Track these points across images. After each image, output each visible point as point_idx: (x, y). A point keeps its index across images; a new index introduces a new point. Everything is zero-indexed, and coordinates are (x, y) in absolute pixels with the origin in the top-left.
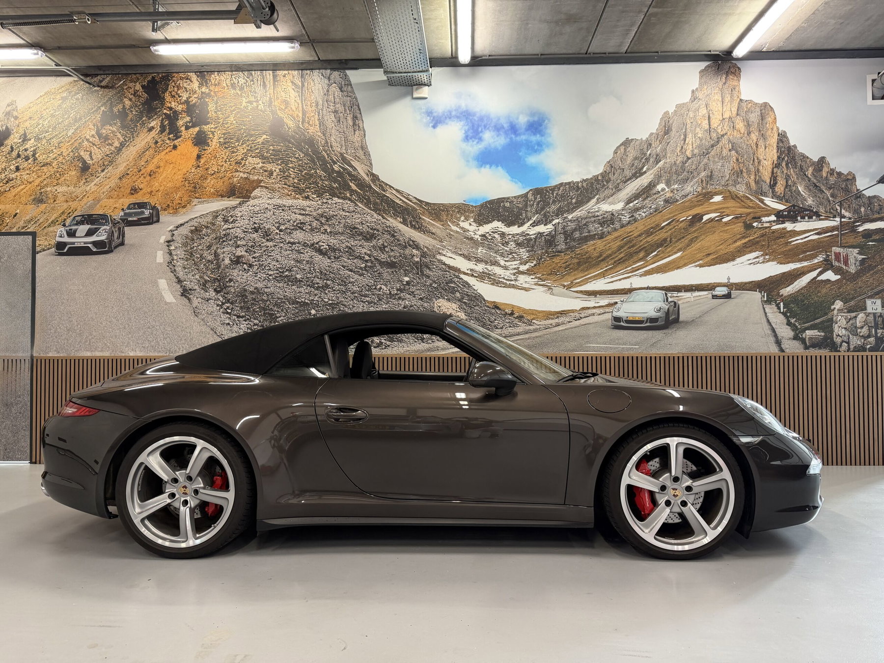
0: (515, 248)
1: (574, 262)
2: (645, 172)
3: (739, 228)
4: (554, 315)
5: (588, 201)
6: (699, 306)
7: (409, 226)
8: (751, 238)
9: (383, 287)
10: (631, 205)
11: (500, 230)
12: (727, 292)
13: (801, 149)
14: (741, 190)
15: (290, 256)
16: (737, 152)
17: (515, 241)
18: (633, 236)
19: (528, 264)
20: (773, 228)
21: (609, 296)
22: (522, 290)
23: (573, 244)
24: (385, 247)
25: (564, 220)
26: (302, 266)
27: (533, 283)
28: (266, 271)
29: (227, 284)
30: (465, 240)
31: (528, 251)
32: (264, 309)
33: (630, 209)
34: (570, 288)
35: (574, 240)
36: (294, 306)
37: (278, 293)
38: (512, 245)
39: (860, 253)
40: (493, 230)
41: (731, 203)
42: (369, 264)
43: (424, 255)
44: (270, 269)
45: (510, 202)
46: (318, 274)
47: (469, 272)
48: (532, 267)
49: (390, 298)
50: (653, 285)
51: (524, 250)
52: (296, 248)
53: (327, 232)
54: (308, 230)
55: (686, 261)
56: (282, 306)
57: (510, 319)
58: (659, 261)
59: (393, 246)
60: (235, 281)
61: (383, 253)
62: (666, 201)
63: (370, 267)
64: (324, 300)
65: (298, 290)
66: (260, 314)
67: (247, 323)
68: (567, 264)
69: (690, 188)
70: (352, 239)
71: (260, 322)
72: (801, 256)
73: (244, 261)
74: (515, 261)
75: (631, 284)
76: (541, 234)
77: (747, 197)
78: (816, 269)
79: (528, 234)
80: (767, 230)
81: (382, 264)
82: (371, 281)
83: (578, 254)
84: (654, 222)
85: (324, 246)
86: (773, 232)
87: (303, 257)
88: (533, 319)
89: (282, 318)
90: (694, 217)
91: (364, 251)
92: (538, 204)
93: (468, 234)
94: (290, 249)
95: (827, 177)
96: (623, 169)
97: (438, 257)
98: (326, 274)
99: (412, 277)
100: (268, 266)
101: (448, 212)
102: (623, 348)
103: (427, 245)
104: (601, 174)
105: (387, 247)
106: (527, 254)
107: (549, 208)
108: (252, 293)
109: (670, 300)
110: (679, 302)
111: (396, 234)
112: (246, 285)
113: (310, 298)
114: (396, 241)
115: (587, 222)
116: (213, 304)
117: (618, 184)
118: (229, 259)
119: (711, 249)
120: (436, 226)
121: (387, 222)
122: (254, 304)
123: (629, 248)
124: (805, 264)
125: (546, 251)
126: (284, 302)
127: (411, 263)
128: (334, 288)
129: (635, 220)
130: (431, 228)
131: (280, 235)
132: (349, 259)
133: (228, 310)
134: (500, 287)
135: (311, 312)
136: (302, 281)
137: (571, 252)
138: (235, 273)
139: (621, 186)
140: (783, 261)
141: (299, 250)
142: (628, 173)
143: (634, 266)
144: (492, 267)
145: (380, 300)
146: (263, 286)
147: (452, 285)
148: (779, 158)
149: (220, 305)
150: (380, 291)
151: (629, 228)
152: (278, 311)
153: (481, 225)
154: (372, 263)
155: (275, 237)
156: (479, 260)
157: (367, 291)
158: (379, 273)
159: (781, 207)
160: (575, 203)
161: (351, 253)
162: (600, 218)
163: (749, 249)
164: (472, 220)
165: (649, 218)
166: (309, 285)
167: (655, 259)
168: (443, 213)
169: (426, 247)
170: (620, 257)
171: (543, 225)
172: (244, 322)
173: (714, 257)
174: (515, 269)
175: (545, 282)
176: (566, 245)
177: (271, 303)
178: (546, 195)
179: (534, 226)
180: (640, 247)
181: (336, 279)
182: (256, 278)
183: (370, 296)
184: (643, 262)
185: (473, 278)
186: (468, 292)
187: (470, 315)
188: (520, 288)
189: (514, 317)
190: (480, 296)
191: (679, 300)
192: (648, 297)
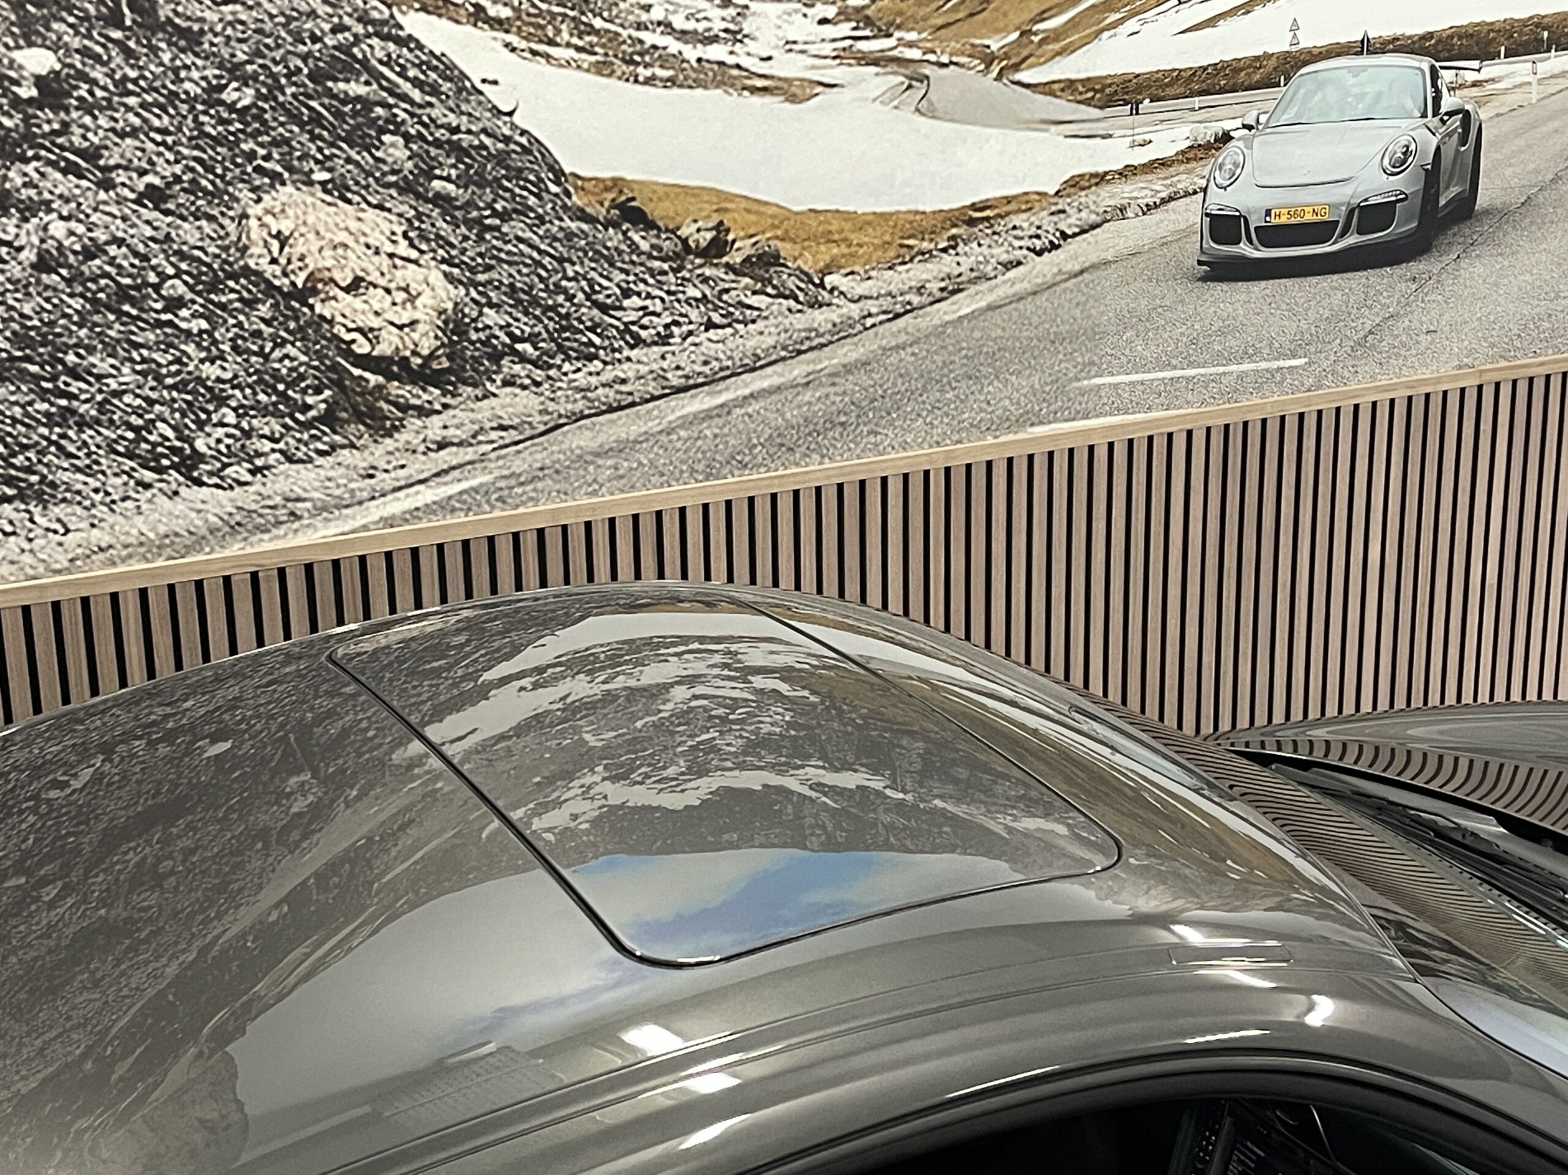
4: (932, 233)
6: (1557, 123)
21: (1197, 101)
22: (768, 99)
27: (827, 49)
34: (1016, 67)
50: (1387, 32)
57: (705, 280)
75: (1295, 27)
88: (826, 271)
102: (1241, 376)
109: (1448, 102)
110: (1484, 114)
134: (649, 81)
175: (891, 42)
185: (484, 35)
186: (456, 130)
187: (481, 278)
188: (760, 83)
189: (729, 267)
190: (528, 152)
191: (1479, 103)
192: (1361, 97)
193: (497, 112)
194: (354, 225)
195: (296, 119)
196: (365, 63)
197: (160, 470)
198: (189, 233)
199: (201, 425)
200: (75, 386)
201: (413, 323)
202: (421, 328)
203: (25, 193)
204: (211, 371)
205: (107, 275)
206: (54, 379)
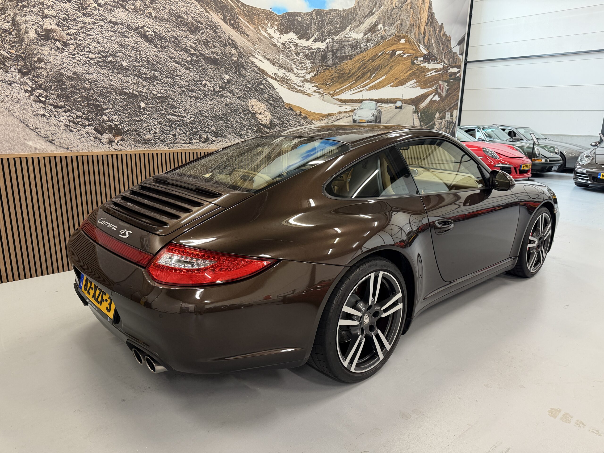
0: (303, 58)
1: (336, 76)
2: (374, 13)
3: (409, 62)
4: (323, 117)
5: (346, 28)
6: (389, 113)
7: (229, 24)
8: (413, 70)
9: (208, 83)
10: (366, 36)
11: (295, 41)
12: (401, 105)
13: (436, 16)
14: (412, 37)
15: (112, 38)
16: (413, 10)
17: (304, 53)
18: (365, 61)
19: (311, 74)
20: (421, 65)
21: (352, 104)
22: (306, 95)
23: (336, 61)
24: (208, 42)
25: (332, 40)
26: (128, 53)
27: (313, 90)
28: (85, 53)
29: (36, 65)
30: (271, 45)
31: (312, 63)
32: (88, 100)
33: (365, 40)
34: (333, 96)
35: (337, 58)
36: (122, 97)
37: (103, 81)
38: (302, 56)
39: (447, 86)
40: (290, 40)
41: (408, 46)
42: (194, 58)
43: (240, 55)
44: (90, 52)
45: (301, 18)
46: (145, 63)
47: (274, 76)
48: (313, 76)
49: (214, 95)
50: (371, 98)
51: (309, 61)
52: (119, 30)
53: (152, 17)
54: (131, 11)
55: (387, 82)
56: (108, 97)
57: (299, 119)
58: (376, 81)
59: (215, 43)
60: (46, 62)
61: (206, 48)
62: (382, 37)
63: (196, 61)
64: (153, 92)
65: (125, 79)
66: (83, 104)
67: (68, 115)
68: (333, 77)
69: (393, 30)
70: (177, 28)
71: (84, 114)
72: (429, 85)
73: (56, 38)
74: (303, 70)
75: (362, 96)
76: (319, 49)
77: (414, 42)
78: (433, 93)
79: (312, 48)
80: (419, 66)
81: (207, 60)
82: (197, 76)
83: (339, 70)
84: (376, 52)
85: (149, 32)
86: (421, 68)
87: (128, 41)
88: (312, 120)
89: (110, 110)
90: (393, 51)
91: (189, 43)
92: (318, 24)
93: (273, 41)
94: (112, 29)
95: (442, 37)
96: (364, 7)
97: (252, 59)
98: (153, 64)
99: (232, 75)
100: (88, 47)
101: (258, 16)
103: (243, 46)
104: (353, 7)
105: (210, 42)
106: (311, 65)
107: (325, 28)
108: (70, 78)
109: (378, 108)
110: (382, 111)
111: (217, 31)
112: (62, 68)
113: (139, 89)
114: (218, 37)
115: (344, 45)
116: (19, 89)
117: (361, 18)
118: (34, 32)
119: (397, 75)
120: (249, 28)
121: (210, 16)
122: (74, 92)
123: (363, 69)
124: (430, 90)
125: (322, 64)
126: (110, 92)
127: (231, 62)
128: (162, 81)
129: (367, 48)
130: (246, 30)
131: (99, 10)
132: (175, 50)
133: (41, 98)
134: (294, 91)
135: (141, 104)
136: (128, 69)
137: (335, 67)
138: (45, 51)
139: (362, 21)
140: (423, 87)
141: (122, 32)
142: (366, 11)
143: (365, 83)
144: (289, 73)
145: (205, 96)
146: (83, 72)
147: (262, 87)
148: (428, 19)
149: (30, 91)
150: (205, 87)
151: (364, 54)
152: (104, 102)
153: (282, 34)
154: (197, 57)
155: (94, 12)
156: (280, 66)
157: (193, 85)
158: (204, 69)
159: (425, 52)
160: (339, 29)
161: (177, 44)
162: (351, 43)
163: (411, 78)
164: (276, 28)
165: (374, 48)
166: (136, 75)
167: (375, 78)
168: (255, 17)
169: (242, 48)
170: (359, 75)
171: (320, 42)
172: (64, 114)
173: (398, 81)
174: (303, 77)
175: (320, 90)
176: (333, 61)
177: (95, 92)
178: (323, 17)
179: (315, 42)
180: (368, 69)
181: (164, 71)
182: (73, 61)
183: (197, 92)
184: (369, 81)
185: (276, 82)
186: (272, 94)
187: (274, 115)
188: (306, 93)
189: (301, 118)
190: (280, 98)
191: (382, 109)
192: (369, 106)
193: (277, 93)
194: (261, 105)
195: (255, 90)
196: (263, 83)
197: (237, 136)
198: (242, 103)
199: (242, 130)
200: (229, 122)
201: (266, 120)
202: (267, 121)
203: (225, 95)
204: (244, 123)
205: (233, 107)
206: (226, 121)
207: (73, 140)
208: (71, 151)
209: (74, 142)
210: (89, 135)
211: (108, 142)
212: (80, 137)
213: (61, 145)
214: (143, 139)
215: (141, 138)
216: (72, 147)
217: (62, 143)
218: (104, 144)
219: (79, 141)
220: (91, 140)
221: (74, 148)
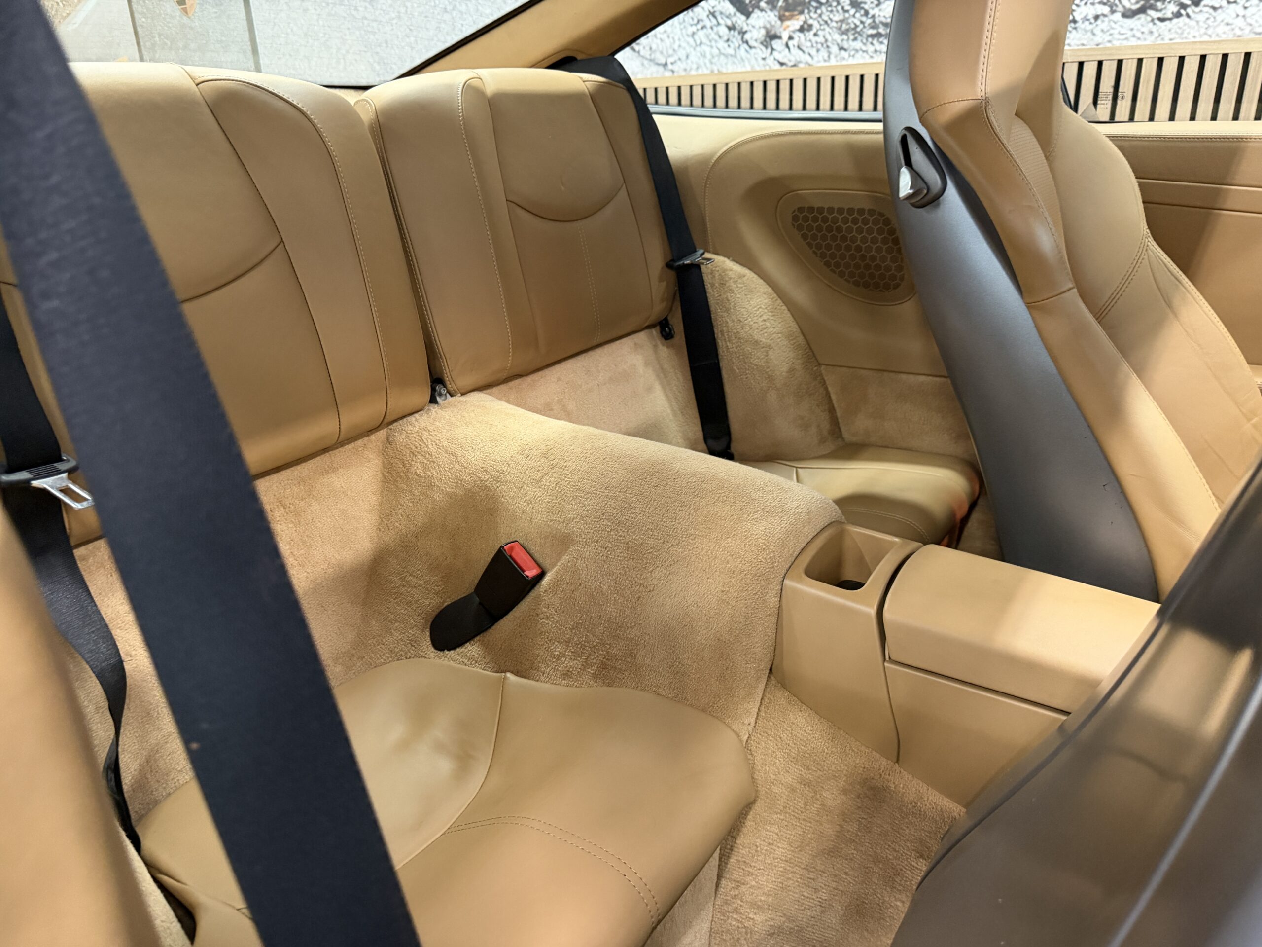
207: (679, 40)
208: (673, 71)
209: (680, 46)
210: (714, 21)
211: (763, 39)
212: (694, 29)
213: (653, 56)
214: (869, 21)
215: (864, 19)
216: (675, 62)
217: (655, 51)
218: (751, 47)
219: (691, 40)
220: (720, 37)
221: (679, 62)
